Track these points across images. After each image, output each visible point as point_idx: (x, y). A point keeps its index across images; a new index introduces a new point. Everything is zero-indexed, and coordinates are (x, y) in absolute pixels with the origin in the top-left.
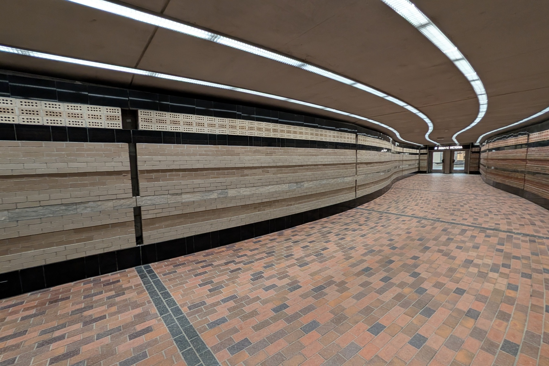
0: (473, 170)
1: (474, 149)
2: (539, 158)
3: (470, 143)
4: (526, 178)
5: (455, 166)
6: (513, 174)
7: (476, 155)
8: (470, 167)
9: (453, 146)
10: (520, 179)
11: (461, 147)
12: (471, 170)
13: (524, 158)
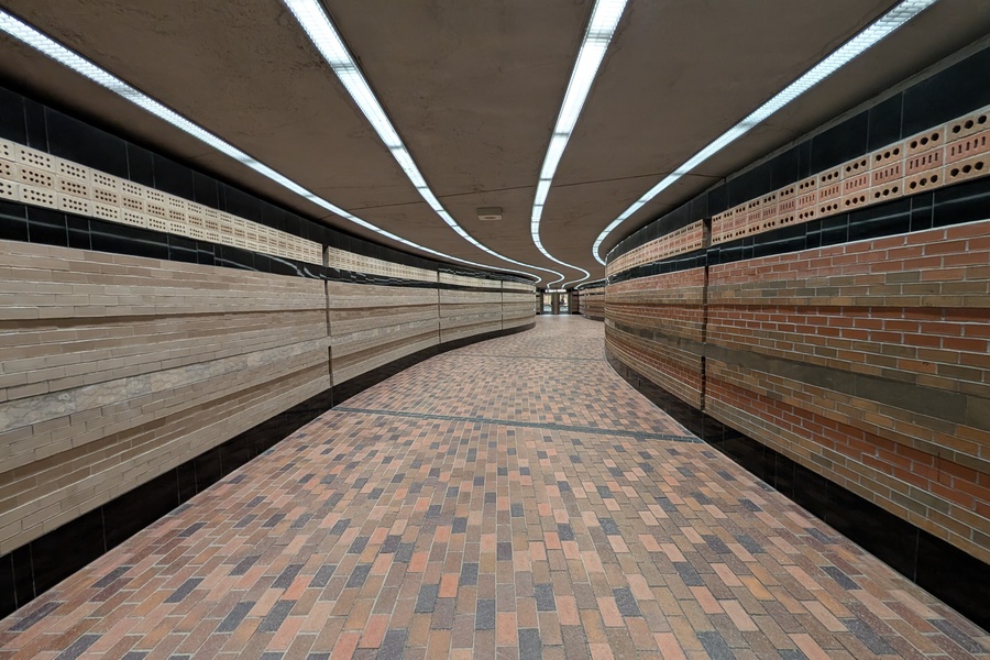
0: (574, 311)
1: (575, 293)
5: (561, 307)
7: (576, 298)
8: (572, 308)
9: (559, 289)
11: (565, 291)
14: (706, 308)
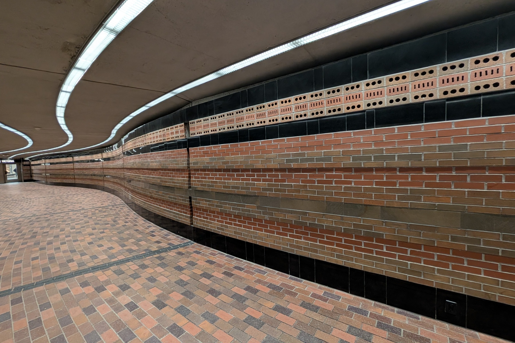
0: (26, 178)
1: (25, 163)
2: (80, 168)
3: (21, 158)
4: (75, 177)
5: (8, 177)
6: (67, 177)
7: (28, 167)
8: (24, 176)
9: (5, 160)
10: (72, 178)
11: (13, 161)
12: (25, 179)
13: (73, 168)
14: (190, 171)
